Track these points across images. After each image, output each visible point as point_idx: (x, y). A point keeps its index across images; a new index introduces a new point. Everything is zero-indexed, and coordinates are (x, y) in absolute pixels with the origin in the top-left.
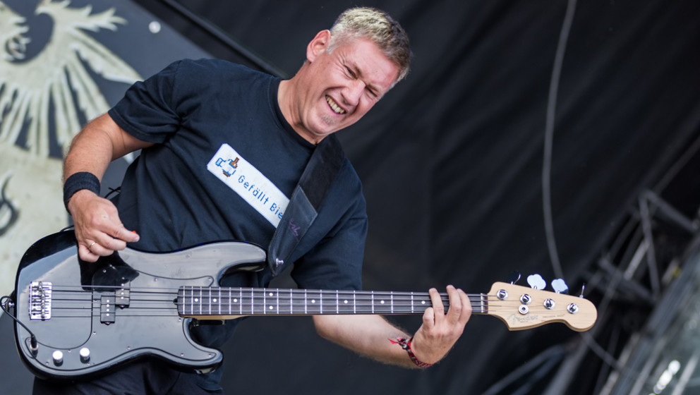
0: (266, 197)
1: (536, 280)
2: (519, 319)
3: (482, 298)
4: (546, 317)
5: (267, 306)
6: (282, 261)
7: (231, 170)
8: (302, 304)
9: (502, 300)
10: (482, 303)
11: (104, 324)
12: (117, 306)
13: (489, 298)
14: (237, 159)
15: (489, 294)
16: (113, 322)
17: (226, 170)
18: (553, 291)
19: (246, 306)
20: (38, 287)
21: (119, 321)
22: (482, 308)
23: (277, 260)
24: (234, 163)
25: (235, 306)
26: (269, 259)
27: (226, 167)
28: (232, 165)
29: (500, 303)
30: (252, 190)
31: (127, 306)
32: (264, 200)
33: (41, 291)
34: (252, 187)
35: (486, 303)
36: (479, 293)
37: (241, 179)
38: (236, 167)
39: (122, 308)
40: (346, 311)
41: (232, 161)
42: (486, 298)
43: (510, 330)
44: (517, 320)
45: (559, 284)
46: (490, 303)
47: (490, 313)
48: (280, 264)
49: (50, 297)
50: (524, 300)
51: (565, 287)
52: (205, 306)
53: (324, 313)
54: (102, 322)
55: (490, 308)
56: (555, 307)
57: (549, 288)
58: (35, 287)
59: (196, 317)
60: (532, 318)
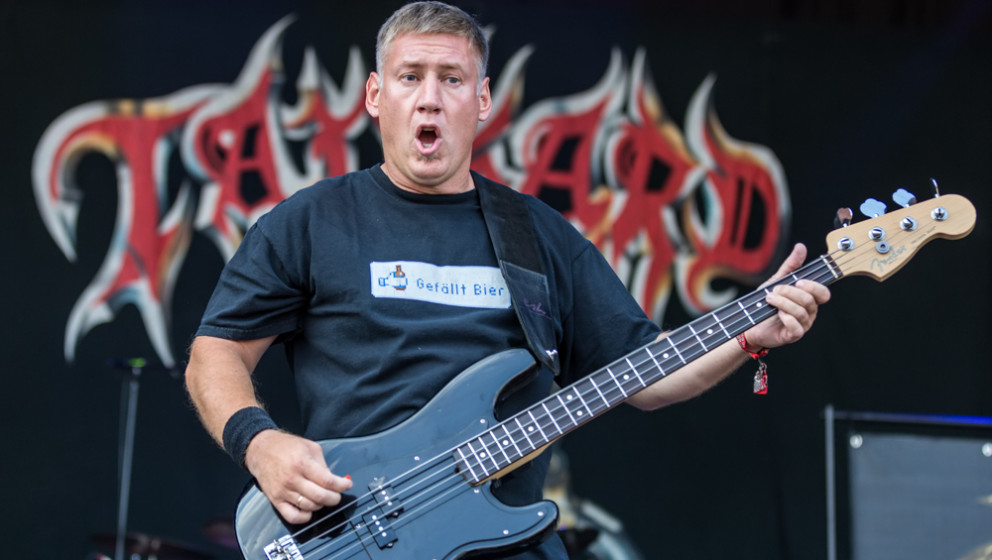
0: (460, 286)
1: (871, 207)
2: (885, 262)
3: (825, 261)
4: (914, 242)
5: (574, 414)
6: (555, 351)
7: (402, 282)
8: (615, 388)
9: (850, 250)
10: (830, 266)
11: (386, 550)
12: (390, 517)
13: (833, 257)
14: (398, 267)
15: (830, 252)
16: (396, 540)
17: (397, 284)
18: (900, 207)
19: (550, 429)
20: (276, 550)
21: (402, 535)
22: (834, 272)
23: (548, 352)
24: (398, 273)
25: (535, 436)
26: (540, 359)
27: (394, 282)
28: (399, 276)
29: (849, 256)
30: (439, 289)
31: (401, 511)
32: (461, 291)
33: (282, 552)
34: (437, 286)
35: (833, 264)
36: (818, 257)
37: (420, 284)
38: (404, 275)
39: (396, 517)
40: (673, 366)
41: (395, 273)
42: (829, 258)
43: (882, 280)
44: (882, 264)
45: (901, 196)
46: (838, 262)
47: (845, 273)
48: (554, 355)
49: (299, 553)
50: (875, 235)
51: (911, 196)
52: (499, 457)
53: (649, 384)
54: (382, 548)
55: (842, 268)
56: (918, 225)
57: (892, 207)
58: (272, 552)
59: (494, 477)
60: (900, 252)
